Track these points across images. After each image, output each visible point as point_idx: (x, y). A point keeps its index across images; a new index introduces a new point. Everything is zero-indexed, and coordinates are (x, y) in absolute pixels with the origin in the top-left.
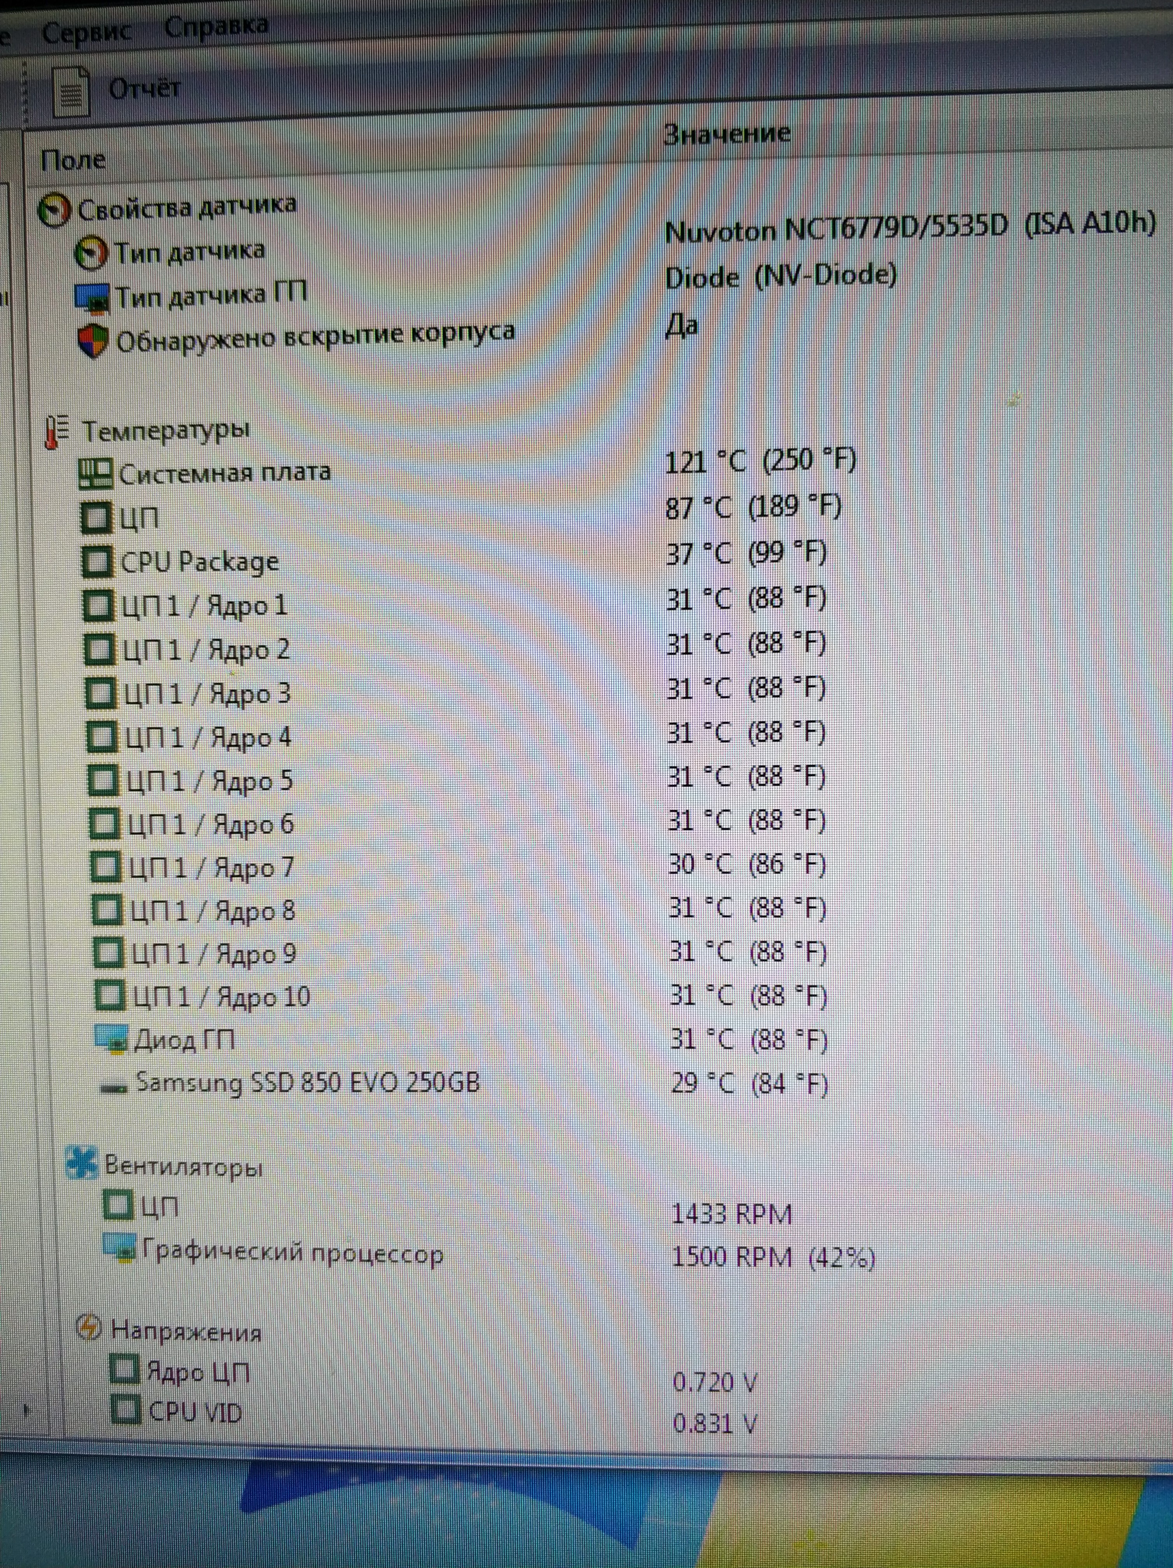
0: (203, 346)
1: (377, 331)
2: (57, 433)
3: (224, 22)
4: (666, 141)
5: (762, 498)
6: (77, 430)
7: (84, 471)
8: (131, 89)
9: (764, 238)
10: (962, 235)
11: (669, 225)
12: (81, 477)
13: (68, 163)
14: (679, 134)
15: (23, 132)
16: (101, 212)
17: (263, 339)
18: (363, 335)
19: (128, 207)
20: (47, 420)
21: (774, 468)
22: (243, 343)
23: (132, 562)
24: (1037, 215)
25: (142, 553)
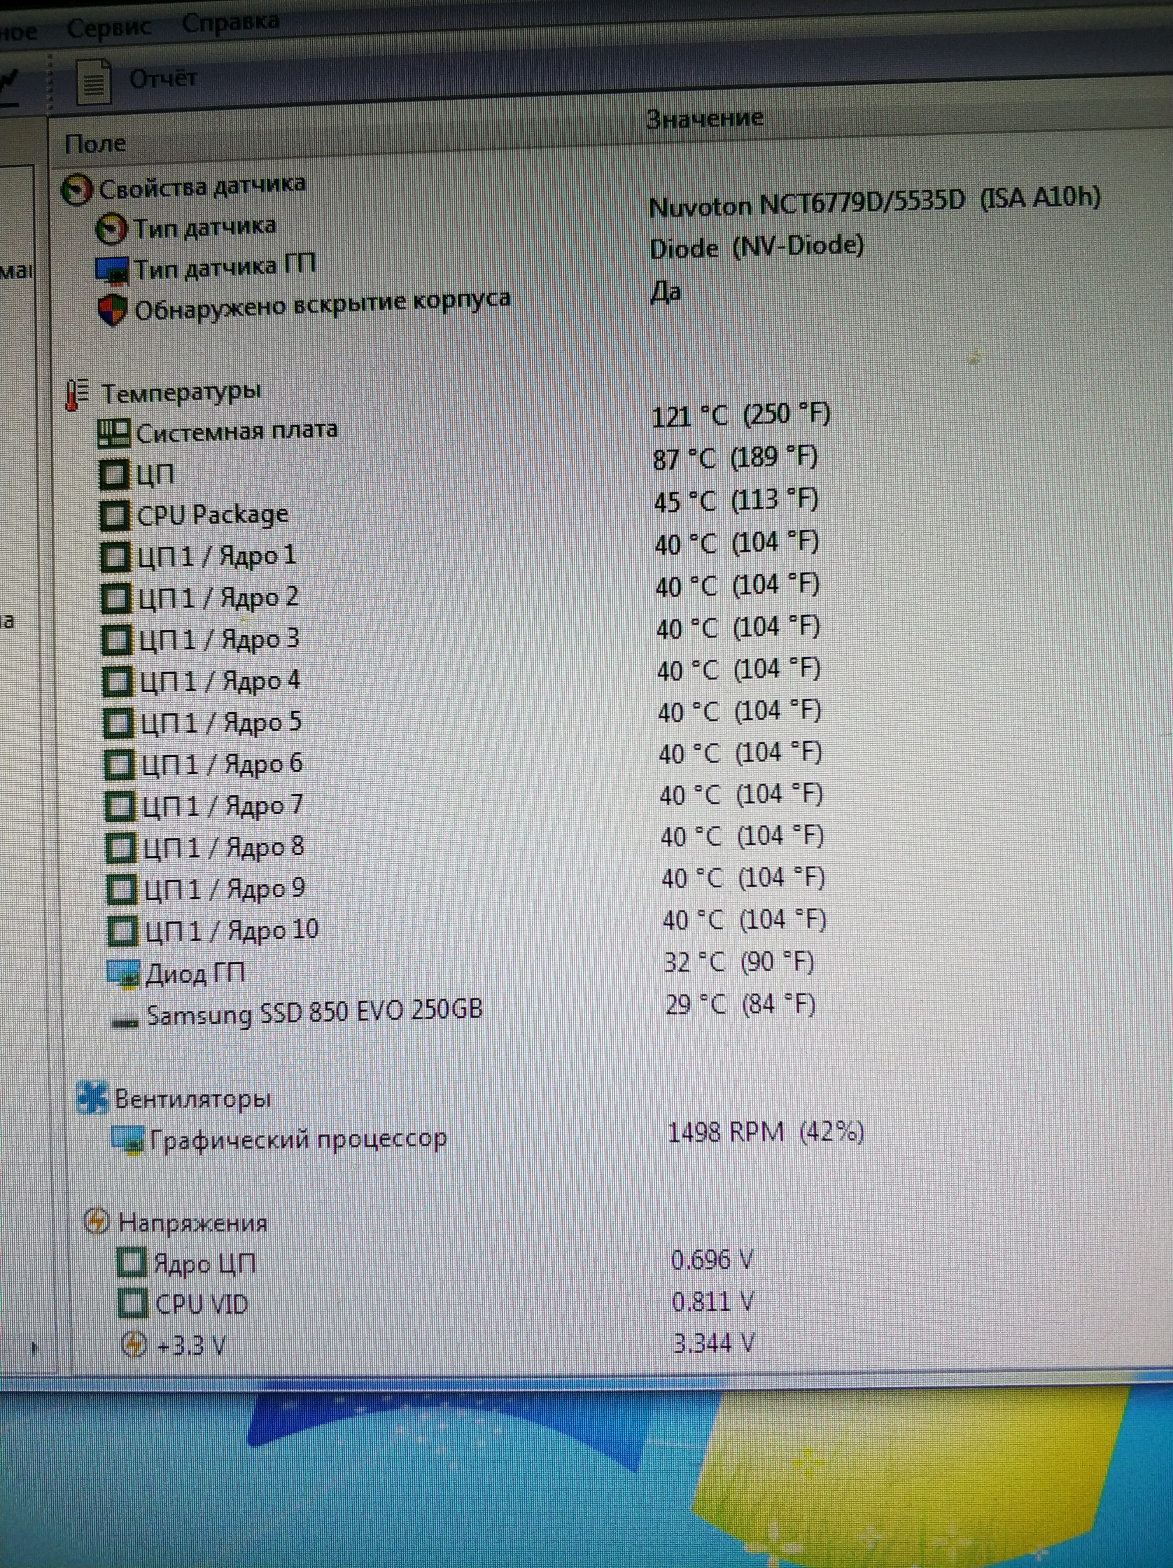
0: (217, 314)
1: (381, 299)
2: (78, 396)
3: (237, 18)
4: (648, 125)
5: (743, 450)
6: (97, 393)
7: (103, 431)
8: (150, 79)
9: (741, 213)
10: (923, 209)
11: (653, 201)
12: (100, 436)
13: (91, 146)
14: (661, 118)
15: (48, 118)
16: (122, 192)
17: (273, 308)
18: (368, 303)
19: (146, 186)
20: (68, 384)
21: (754, 422)
22: (256, 311)
23: (149, 516)
24: (992, 190)
25: (157, 507)
